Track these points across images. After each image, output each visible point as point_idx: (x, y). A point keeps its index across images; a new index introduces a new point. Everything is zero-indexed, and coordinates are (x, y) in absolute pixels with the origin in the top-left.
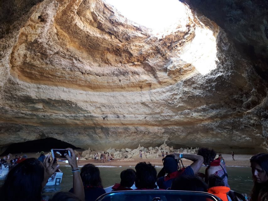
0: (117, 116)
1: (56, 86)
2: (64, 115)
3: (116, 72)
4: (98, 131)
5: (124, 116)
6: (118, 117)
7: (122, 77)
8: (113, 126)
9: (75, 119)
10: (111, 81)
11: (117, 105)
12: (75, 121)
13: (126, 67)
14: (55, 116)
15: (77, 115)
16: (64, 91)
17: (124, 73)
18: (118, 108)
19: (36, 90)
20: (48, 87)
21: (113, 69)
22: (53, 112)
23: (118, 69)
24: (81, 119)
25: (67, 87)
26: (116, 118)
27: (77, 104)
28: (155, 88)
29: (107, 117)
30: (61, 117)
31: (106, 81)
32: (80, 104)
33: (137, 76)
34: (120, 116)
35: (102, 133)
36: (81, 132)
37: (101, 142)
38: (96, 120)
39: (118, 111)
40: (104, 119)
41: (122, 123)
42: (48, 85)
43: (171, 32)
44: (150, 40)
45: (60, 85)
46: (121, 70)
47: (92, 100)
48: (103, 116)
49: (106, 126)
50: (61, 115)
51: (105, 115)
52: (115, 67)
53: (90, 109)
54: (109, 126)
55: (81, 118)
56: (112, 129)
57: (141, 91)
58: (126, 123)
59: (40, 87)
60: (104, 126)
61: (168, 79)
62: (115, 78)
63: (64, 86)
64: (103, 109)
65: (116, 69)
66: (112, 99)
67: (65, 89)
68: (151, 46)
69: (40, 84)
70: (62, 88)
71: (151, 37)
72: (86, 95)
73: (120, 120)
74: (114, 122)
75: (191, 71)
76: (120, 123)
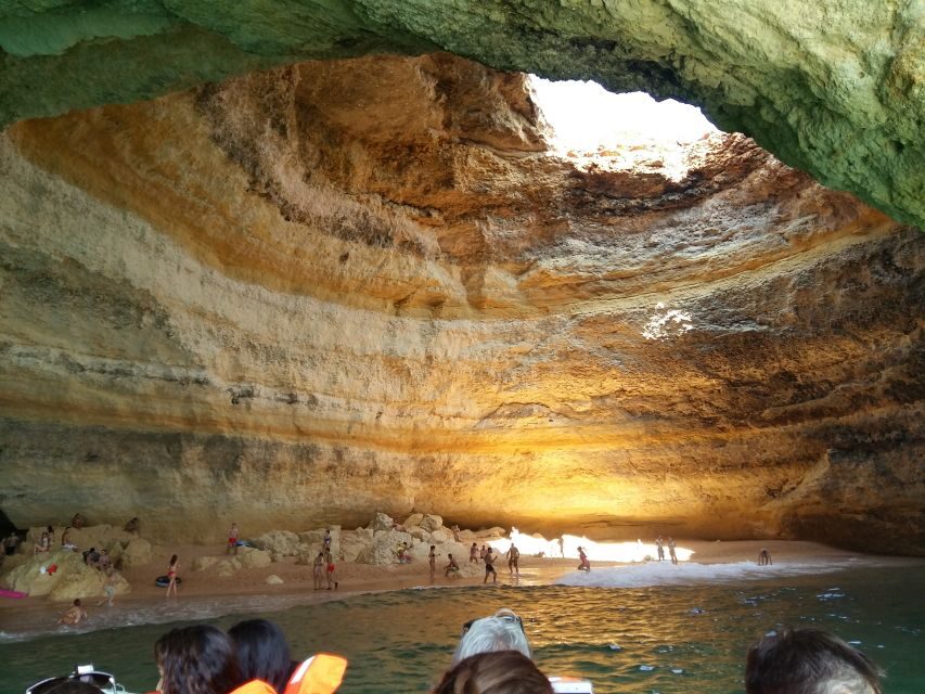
0: (287, 398)
1: (121, 204)
2: (64, 359)
3: (349, 224)
4: (192, 453)
5: (313, 401)
6: (293, 400)
7: (357, 249)
8: (263, 437)
9: (110, 387)
10: (310, 249)
11: (298, 351)
12: (104, 395)
13: (394, 214)
14: (20, 355)
15: (131, 366)
16: (141, 239)
17: (375, 236)
18: (302, 362)
19: (25, 197)
20: (82, 197)
21: (349, 205)
22: (20, 335)
23: (365, 215)
24: (140, 390)
25: (159, 228)
26: (280, 404)
27: (167, 317)
28: (452, 317)
29: (250, 394)
30: (47, 367)
31: (293, 245)
32: (180, 321)
33: (413, 260)
34: (300, 398)
35: (203, 464)
36: (104, 451)
37: (186, 505)
38: (203, 403)
39: (298, 377)
40: (235, 402)
41: (299, 428)
42: (89, 189)
43: (630, 168)
44: (537, 162)
45: (137, 209)
46: (373, 222)
47: (219, 312)
48: (236, 390)
49: (238, 435)
50: (55, 353)
51: (245, 386)
52: (358, 204)
53: (207, 349)
54: (247, 435)
55: (145, 381)
56: (255, 450)
57: (397, 315)
58: (312, 426)
59: (50, 186)
60: (227, 435)
61: (513, 296)
62: (334, 244)
63: (148, 218)
64: (246, 358)
65: (356, 210)
66: (286, 321)
67: (150, 234)
68: (529, 180)
69: (53, 168)
70: (140, 223)
71: (549, 154)
72: (202, 283)
73: (294, 415)
74: (270, 420)
75: (619, 295)
76: (291, 426)
